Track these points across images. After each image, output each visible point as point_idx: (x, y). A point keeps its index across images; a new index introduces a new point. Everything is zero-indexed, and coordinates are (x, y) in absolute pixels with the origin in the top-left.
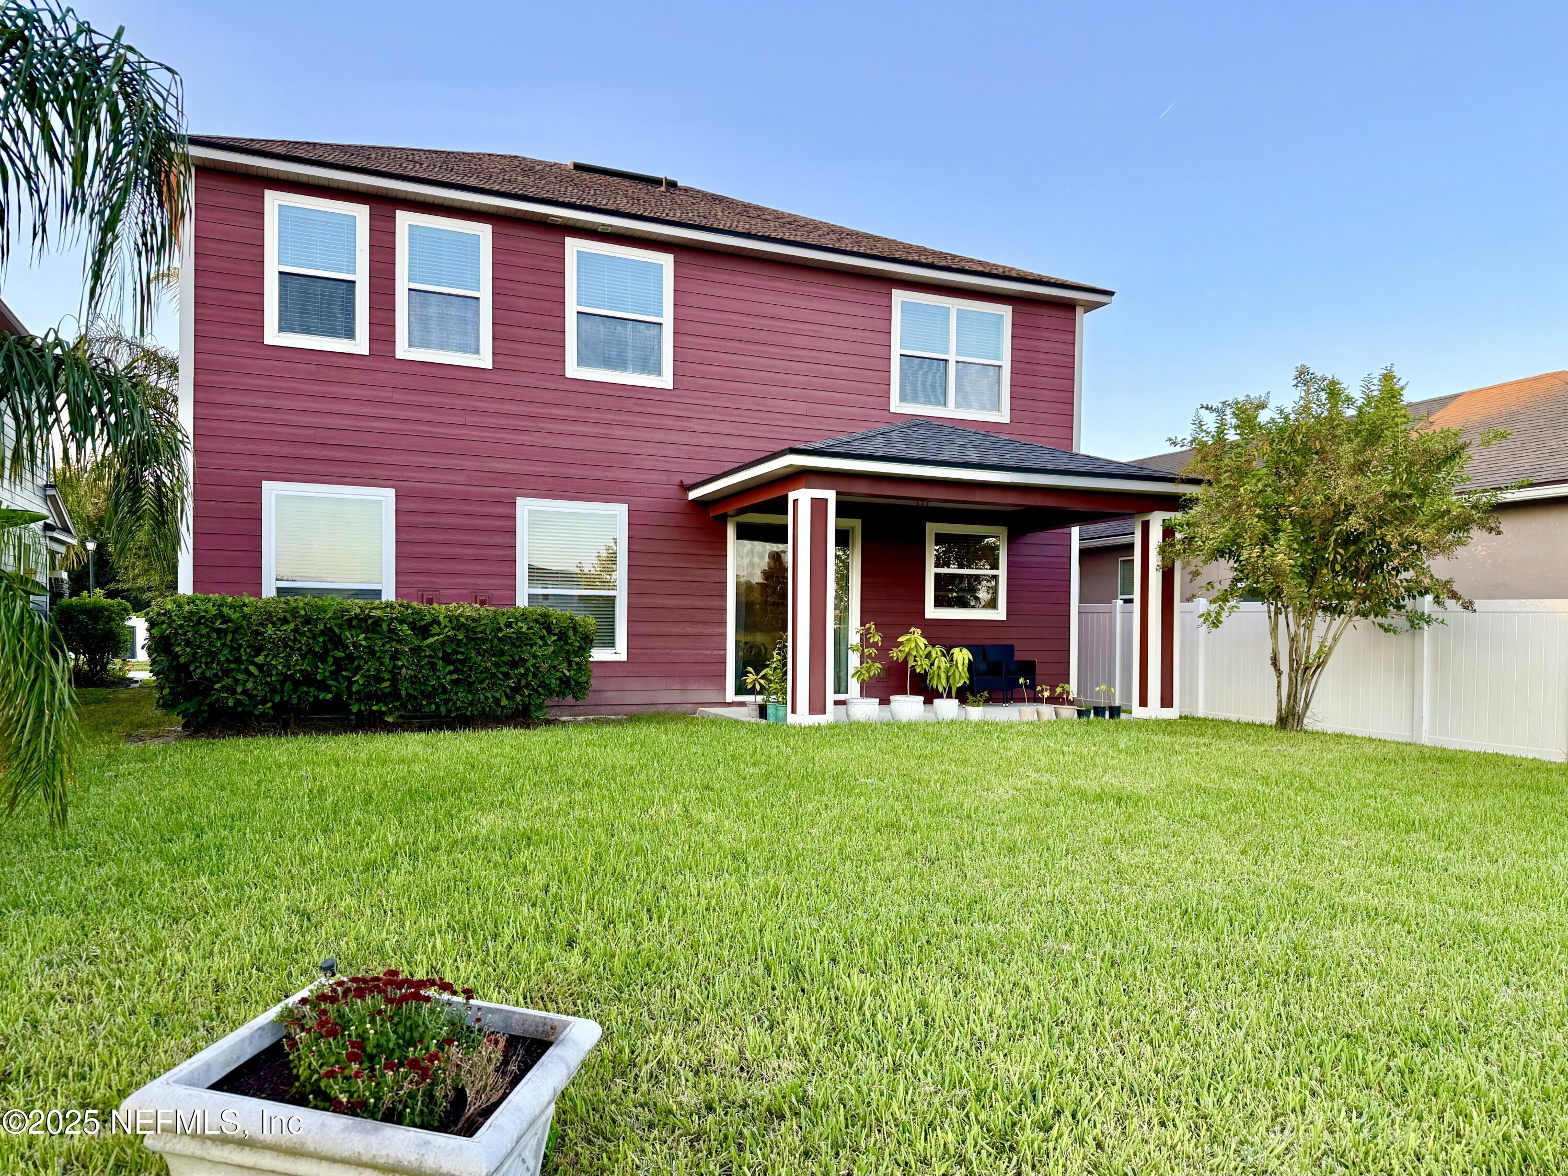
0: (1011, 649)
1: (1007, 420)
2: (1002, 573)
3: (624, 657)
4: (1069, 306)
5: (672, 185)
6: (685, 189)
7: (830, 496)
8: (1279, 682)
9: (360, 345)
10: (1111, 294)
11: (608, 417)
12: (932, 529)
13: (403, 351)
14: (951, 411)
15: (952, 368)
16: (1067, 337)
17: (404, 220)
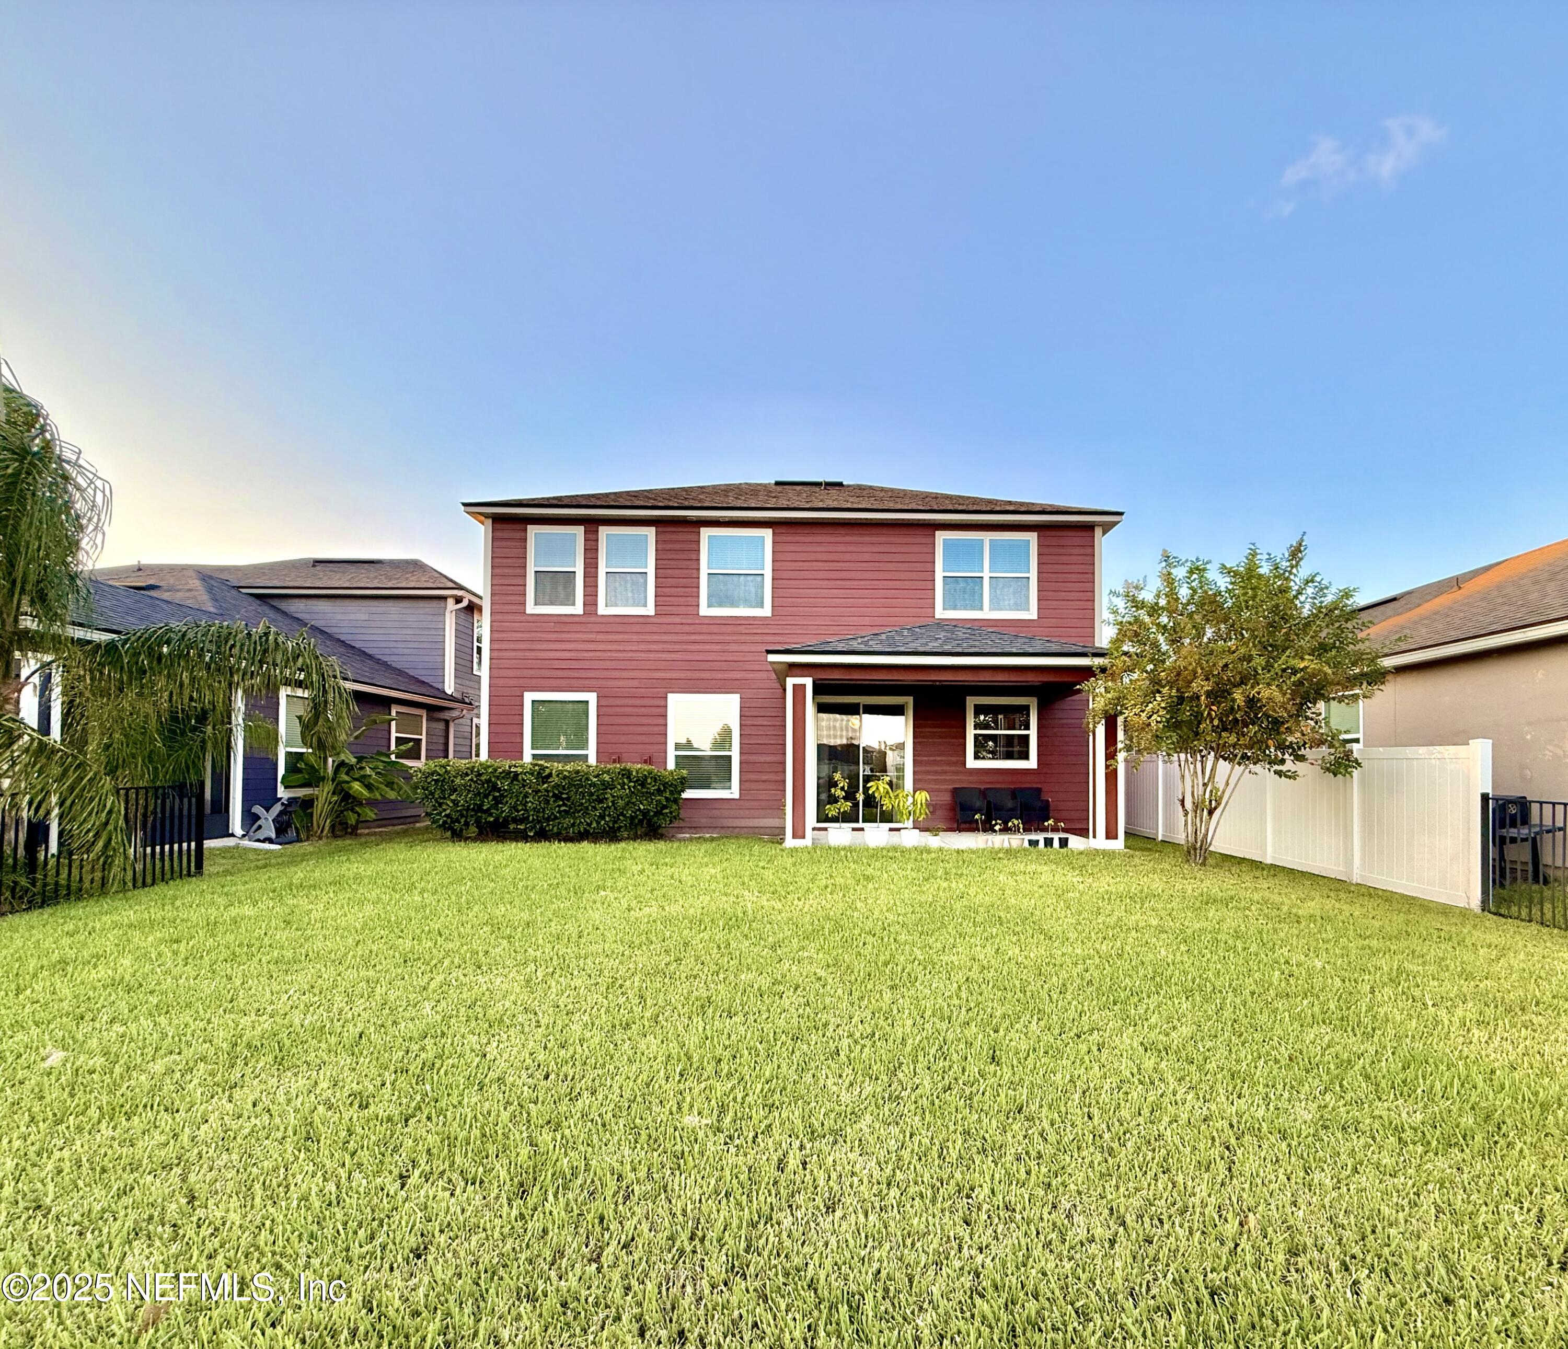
0: (1039, 790)
1: (1035, 617)
2: (1033, 733)
3: (737, 796)
4: (1089, 528)
5: (840, 484)
6: (849, 486)
7: (808, 682)
8: (1186, 821)
9: (578, 609)
10: (1121, 514)
11: (727, 638)
12: (971, 702)
13: (602, 610)
14: (987, 613)
15: (986, 582)
16: (1089, 551)
17: (604, 531)
